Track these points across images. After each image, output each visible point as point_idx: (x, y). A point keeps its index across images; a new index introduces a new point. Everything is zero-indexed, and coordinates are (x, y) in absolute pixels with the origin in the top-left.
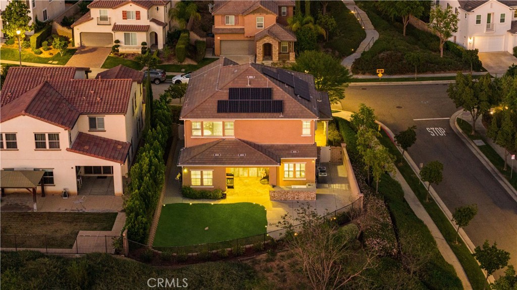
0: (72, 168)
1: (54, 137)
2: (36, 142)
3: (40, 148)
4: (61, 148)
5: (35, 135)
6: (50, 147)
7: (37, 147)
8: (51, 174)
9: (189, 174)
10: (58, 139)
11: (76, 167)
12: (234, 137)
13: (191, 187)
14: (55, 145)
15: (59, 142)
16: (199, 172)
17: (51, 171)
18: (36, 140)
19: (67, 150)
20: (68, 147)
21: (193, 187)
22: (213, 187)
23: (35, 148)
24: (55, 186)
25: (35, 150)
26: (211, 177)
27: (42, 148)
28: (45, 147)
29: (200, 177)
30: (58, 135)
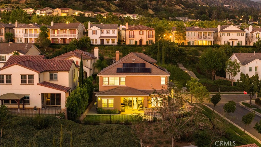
0: (40, 94)
1: (31, 77)
2: (21, 80)
3: (23, 83)
4: (34, 83)
5: (21, 76)
6: (29, 83)
7: (22, 82)
8: (28, 98)
9: (101, 101)
10: (33, 78)
11: (42, 94)
12: (125, 86)
13: (102, 108)
14: (31, 82)
15: (33, 80)
16: (106, 100)
17: (28, 96)
18: (21, 79)
19: (38, 84)
20: (38, 83)
21: (103, 108)
22: (114, 108)
23: (20, 83)
24: (30, 104)
25: (21, 84)
26: (113, 102)
27: (24, 83)
28: (26, 83)
29: (107, 103)
30: (33, 76)
